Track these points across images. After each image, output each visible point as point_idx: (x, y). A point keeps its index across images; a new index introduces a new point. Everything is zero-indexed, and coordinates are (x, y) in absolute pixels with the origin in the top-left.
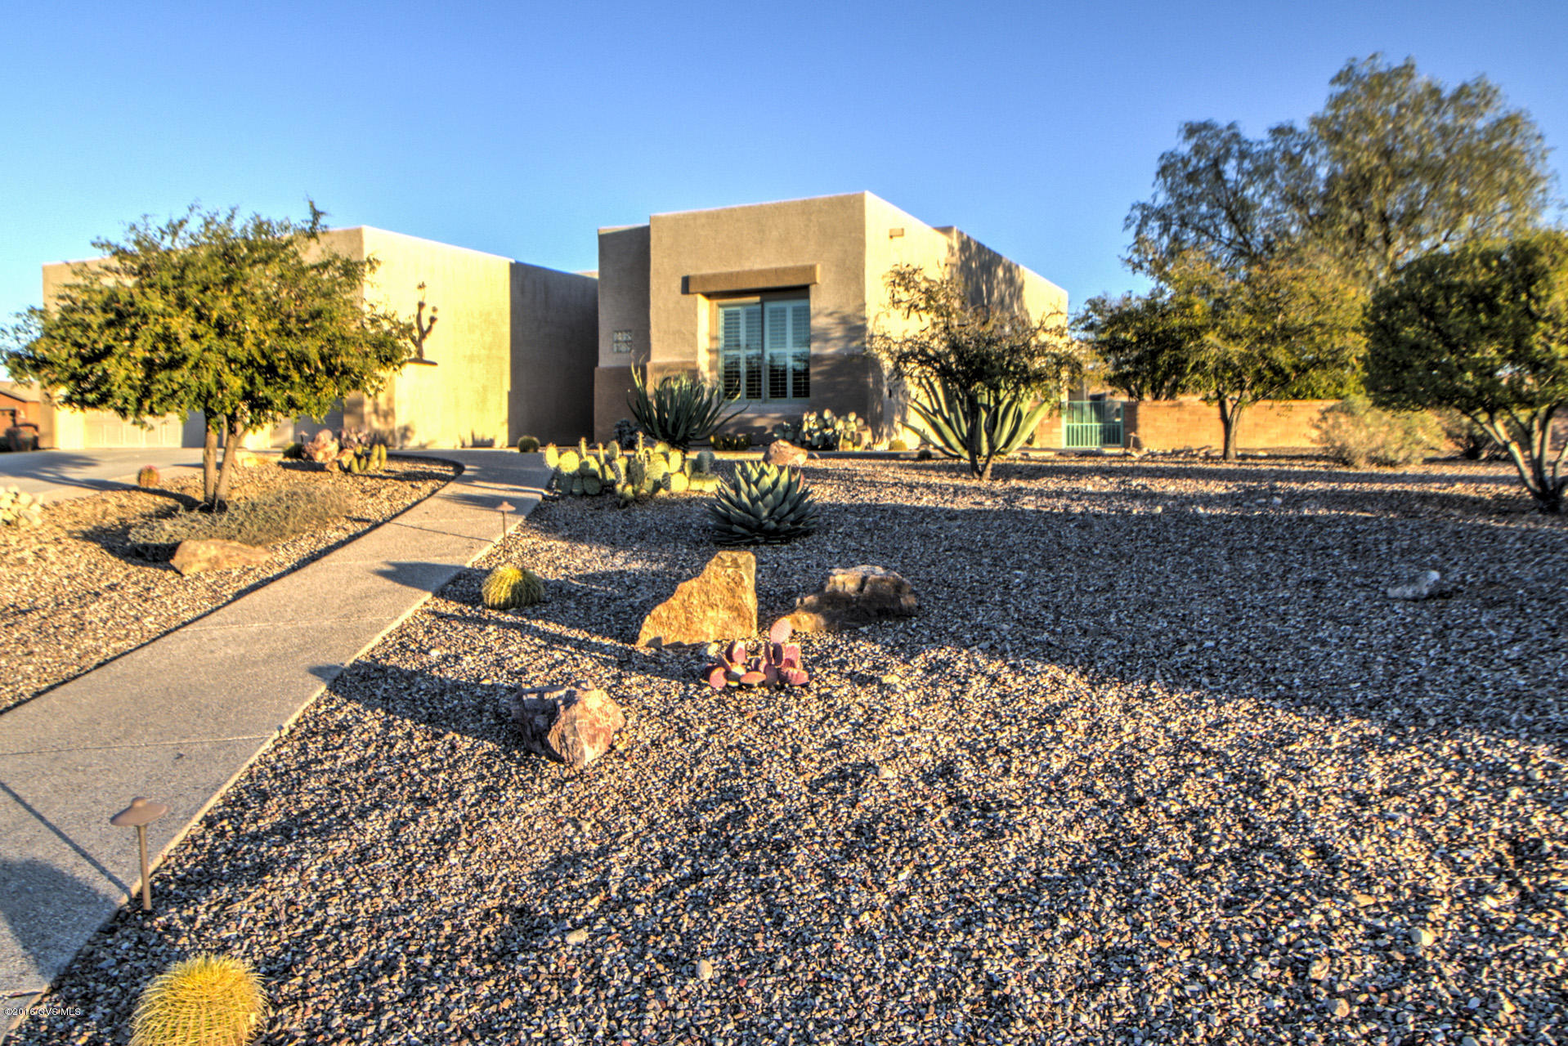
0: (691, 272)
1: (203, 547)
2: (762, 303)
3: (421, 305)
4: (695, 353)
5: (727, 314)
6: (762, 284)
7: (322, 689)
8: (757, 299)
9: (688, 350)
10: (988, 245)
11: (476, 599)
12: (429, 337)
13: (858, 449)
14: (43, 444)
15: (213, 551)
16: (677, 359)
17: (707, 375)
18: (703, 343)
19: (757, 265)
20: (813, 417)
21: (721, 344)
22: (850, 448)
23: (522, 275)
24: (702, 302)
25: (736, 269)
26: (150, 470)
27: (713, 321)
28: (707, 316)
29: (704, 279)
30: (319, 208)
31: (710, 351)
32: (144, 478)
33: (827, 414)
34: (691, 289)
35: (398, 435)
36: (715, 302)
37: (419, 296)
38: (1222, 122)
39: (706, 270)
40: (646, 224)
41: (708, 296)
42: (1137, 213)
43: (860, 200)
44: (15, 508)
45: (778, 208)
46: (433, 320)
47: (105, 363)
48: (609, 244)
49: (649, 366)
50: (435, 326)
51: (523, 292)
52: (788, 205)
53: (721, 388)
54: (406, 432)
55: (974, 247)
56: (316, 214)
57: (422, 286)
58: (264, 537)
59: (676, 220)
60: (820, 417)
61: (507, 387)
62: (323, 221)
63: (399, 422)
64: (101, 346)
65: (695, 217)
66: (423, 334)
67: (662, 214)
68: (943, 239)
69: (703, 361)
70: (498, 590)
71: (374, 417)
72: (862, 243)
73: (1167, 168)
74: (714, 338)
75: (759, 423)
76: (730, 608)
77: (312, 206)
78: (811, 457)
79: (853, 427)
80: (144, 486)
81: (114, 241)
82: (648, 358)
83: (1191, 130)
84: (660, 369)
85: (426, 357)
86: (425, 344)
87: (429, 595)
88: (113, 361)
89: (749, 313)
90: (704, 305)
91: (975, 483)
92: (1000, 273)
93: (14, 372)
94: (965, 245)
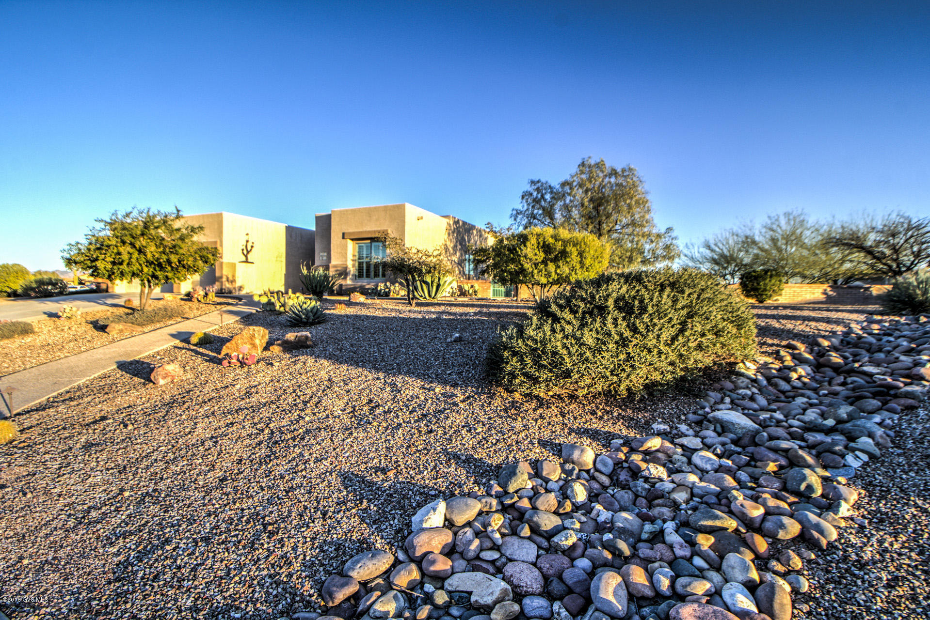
0: (345, 231)
1: (117, 325)
2: (371, 243)
3: (247, 241)
4: (346, 261)
5: (359, 247)
6: (369, 236)
7: (115, 366)
8: (369, 241)
9: (344, 260)
10: (468, 222)
11: (189, 343)
12: (250, 253)
13: (399, 297)
14: (110, 290)
15: (121, 327)
16: (340, 263)
17: (352, 269)
18: (350, 257)
19: (368, 229)
20: (383, 285)
21: (357, 258)
22: (395, 296)
23: (290, 230)
24: (349, 241)
25: (361, 230)
26: (129, 300)
27: (354, 249)
28: (351, 248)
29: (350, 234)
30: (179, 209)
31: (353, 260)
32: (127, 303)
33: (388, 284)
34: (345, 237)
35: (237, 289)
36: (355, 242)
37: (246, 238)
38: (543, 180)
39: (351, 230)
40: (330, 213)
41: (352, 240)
42: (515, 212)
43: (404, 206)
44: (71, 312)
45: (375, 208)
46: (252, 247)
47: (97, 263)
48: (319, 219)
49: (330, 265)
50: (253, 249)
51: (291, 236)
52: (379, 208)
53: (357, 274)
54: (240, 288)
55: (461, 223)
56: (178, 211)
57: (247, 234)
58: (146, 323)
59: (340, 212)
60: (386, 285)
61: (284, 272)
62: (181, 213)
63: (238, 284)
64: (94, 256)
65: (347, 211)
66: (248, 252)
67: (336, 209)
68: (446, 220)
69: (350, 264)
70: (194, 340)
71: (227, 283)
72: (404, 222)
73: (525, 195)
74: (354, 256)
75: (367, 287)
76: (251, 344)
77: (176, 207)
78: (367, 299)
79: (397, 289)
80: (127, 306)
81: (104, 219)
82: (330, 262)
83: (533, 182)
84: (335, 266)
85: (249, 260)
86: (249, 256)
87: (178, 341)
88: (100, 262)
89: (367, 246)
90: (350, 244)
91: (410, 308)
92: (475, 232)
93: (67, 265)
94: (456, 222)
